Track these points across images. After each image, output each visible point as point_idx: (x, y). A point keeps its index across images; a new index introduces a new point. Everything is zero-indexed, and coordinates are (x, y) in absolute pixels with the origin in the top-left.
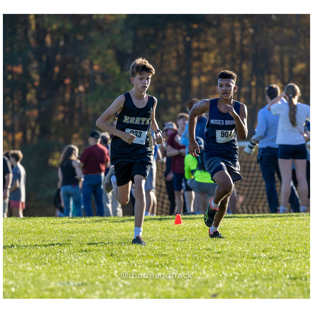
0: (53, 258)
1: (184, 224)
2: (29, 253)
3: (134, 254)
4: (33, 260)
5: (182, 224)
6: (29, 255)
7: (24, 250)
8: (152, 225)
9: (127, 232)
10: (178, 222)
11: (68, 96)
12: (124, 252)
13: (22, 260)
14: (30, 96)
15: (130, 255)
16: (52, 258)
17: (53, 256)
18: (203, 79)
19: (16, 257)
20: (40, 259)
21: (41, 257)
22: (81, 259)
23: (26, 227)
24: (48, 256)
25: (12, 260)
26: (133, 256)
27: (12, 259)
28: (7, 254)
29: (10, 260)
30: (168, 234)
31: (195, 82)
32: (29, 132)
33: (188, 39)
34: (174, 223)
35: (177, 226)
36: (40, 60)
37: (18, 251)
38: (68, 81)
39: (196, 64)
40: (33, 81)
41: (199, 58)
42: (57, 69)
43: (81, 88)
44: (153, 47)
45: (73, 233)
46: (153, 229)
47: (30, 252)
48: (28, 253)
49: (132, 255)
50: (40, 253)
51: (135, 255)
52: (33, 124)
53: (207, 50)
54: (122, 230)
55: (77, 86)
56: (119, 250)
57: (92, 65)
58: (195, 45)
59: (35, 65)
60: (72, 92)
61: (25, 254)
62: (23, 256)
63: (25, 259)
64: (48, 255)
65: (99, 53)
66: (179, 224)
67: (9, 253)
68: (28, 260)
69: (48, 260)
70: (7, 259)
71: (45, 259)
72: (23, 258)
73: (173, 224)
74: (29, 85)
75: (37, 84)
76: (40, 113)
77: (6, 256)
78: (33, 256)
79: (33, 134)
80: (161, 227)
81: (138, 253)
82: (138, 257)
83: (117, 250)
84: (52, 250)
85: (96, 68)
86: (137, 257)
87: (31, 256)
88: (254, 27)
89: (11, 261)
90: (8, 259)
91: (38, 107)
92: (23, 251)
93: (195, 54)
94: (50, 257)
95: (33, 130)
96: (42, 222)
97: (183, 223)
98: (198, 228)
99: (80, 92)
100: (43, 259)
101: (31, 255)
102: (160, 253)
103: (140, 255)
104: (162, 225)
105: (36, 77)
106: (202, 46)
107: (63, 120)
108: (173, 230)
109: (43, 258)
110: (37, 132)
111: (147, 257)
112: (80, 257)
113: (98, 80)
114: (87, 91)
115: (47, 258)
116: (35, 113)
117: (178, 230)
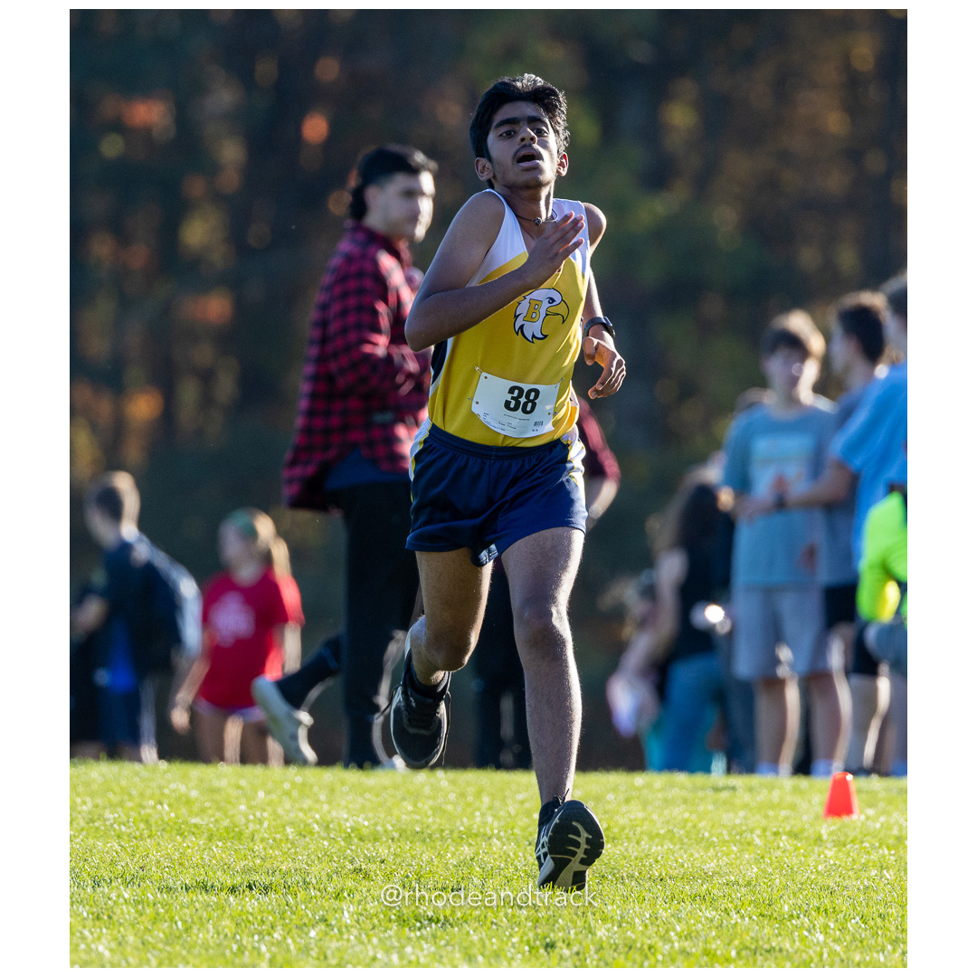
0: (292, 947)
1: (868, 818)
2: (185, 922)
3: (649, 942)
4: (203, 952)
5: (854, 817)
6: (187, 930)
7: (161, 911)
8: (726, 818)
9: (615, 846)
10: (840, 805)
12: (601, 933)
13: (156, 953)
14: (200, 232)
15: (630, 948)
16: (288, 950)
17: (289, 941)
19: (131, 939)
20: (235, 947)
21: (237, 942)
22: (413, 958)
23: (170, 805)
24: (267, 938)
25: (111, 950)
26: (641, 949)
27: (113, 945)
28: (89, 923)
29: (101, 948)
30: (795, 861)
32: (189, 393)
34: (821, 810)
35: (835, 823)
36: (245, 77)
37: (137, 911)
40: (211, 169)
42: (315, 128)
45: (376, 839)
46: (730, 834)
47: (191, 916)
48: (180, 923)
49: (639, 945)
50: (234, 926)
51: (650, 948)
52: (204, 354)
56: (580, 923)
59: (223, 97)
61: (171, 927)
62: (161, 935)
63: (168, 948)
64: (269, 934)
66: (845, 819)
67: (98, 918)
68: (184, 953)
69: (268, 956)
70: (88, 945)
71: (255, 953)
72: (160, 946)
73: (817, 818)
74: (196, 187)
75: (229, 181)
76: (240, 308)
77: (86, 933)
78: (201, 935)
79: (207, 401)
80: (764, 830)
81: (665, 938)
82: (663, 955)
83: (572, 921)
84: (289, 913)
86: (660, 957)
87: (194, 938)
89: (107, 954)
90: (93, 946)
91: (232, 282)
92: (158, 914)
94: (279, 943)
95: (206, 378)
96: (239, 787)
97: (861, 812)
100: (247, 953)
101: (195, 930)
102: (761, 943)
103: (672, 947)
104: (766, 817)
105: (231, 153)
108: (819, 840)
109: (245, 947)
110: (226, 386)
111: (705, 958)
112: (409, 949)
115: (263, 948)
116: (215, 307)
117: (840, 844)
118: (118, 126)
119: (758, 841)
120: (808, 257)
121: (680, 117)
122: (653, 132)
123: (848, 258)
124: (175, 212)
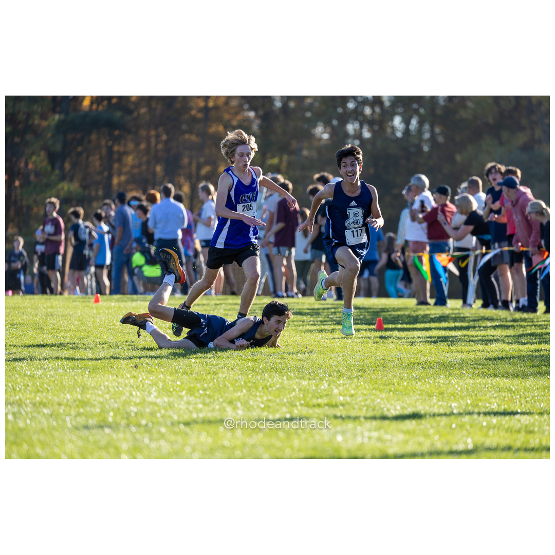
1: (102, 304)
5: (100, 303)
10: (97, 301)
18: (123, 178)
31: (115, 181)
33: (110, 143)
35: (95, 305)
39: (116, 166)
41: (119, 160)
43: (17, 183)
44: (80, 149)
53: (126, 153)
54: (48, 307)
55: (14, 182)
57: (26, 164)
58: (116, 148)
60: (10, 187)
65: (33, 153)
66: (98, 304)
73: (92, 303)
85: (30, 166)
88: (167, 134)
93: (116, 156)
98: (114, 307)
99: (16, 187)
106: (122, 149)
108: (92, 308)
113: (32, 178)
114: (21, 186)
117: (96, 308)
119: (80, 308)
120: (93, 193)
121: (67, 166)
122: (62, 168)
123: (100, 193)
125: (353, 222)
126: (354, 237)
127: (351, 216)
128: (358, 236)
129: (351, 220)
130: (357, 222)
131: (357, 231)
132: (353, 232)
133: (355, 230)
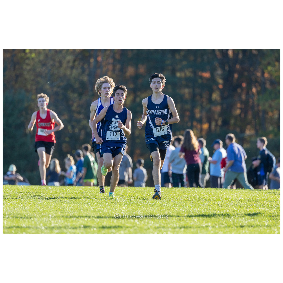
11: (244, 97)
14: (215, 96)
23: (209, 195)
32: (213, 124)
36: (223, 69)
38: (244, 85)
40: (217, 84)
42: (236, 76)
52: (216, 117)
57: (263, 73)
59: (219, 72)
60: (247, 94)
74: (215, 87)
75: (221, 86)
76: (222, 109)
79: (217, 125)
85: (266, 75)
91: (221, 104)
95: (216, 121)
96: (221, 192)
99: (253, 94)
105: (220, 81)
107: (240, 115)
110: (220, 123)
116: (218, 109)
118: (201, 77)
124: (211, 92)
125: (114, 127)
126: (111, 136)
127: (114, 123)
128: (114, 136)
129: (113, 125)
130: (116, 128)
131: (114, 133)
132: (111, 133)
133: (112, 132)
